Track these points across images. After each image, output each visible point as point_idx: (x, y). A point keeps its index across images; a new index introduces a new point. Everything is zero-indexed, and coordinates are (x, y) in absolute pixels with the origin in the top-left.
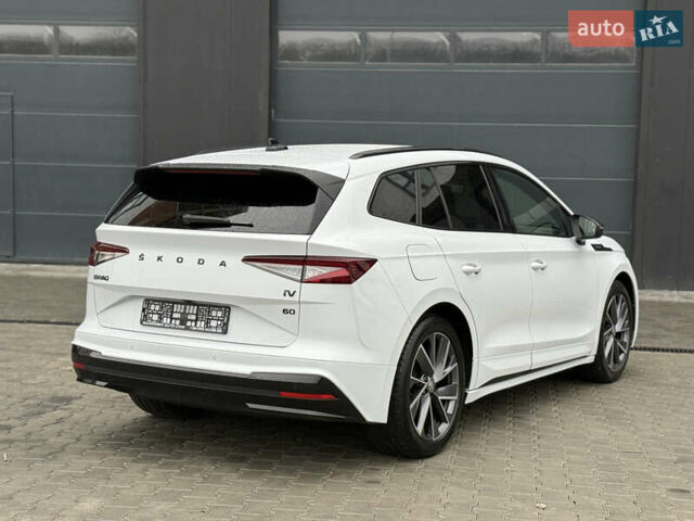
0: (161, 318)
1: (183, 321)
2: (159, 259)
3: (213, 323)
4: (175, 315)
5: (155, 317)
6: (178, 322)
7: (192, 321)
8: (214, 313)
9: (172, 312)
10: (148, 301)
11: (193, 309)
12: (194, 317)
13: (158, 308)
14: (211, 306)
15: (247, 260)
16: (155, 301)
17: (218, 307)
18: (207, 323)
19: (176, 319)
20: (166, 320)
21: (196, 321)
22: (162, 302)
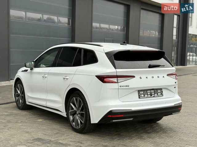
0: (144, 96)
1: (151, 95)
2: (147, 78)
3: (159, 94)
4: (148, 94)
5: (143, 95)
6: (150, 96)
7: (153, 94)
8: (158, 91)
9: (147, 93)
10: (139, 91)
11: (153, 91)
12: (153, 93)
13: (143, 92)
14: (157, 89)
15: (168, 75)
16: (141, 91)
17: (159, 89)
18: (157, 94)
19: (149, 95)
20: (146, 96)
21: (154, 94)
22: (144, 90)
